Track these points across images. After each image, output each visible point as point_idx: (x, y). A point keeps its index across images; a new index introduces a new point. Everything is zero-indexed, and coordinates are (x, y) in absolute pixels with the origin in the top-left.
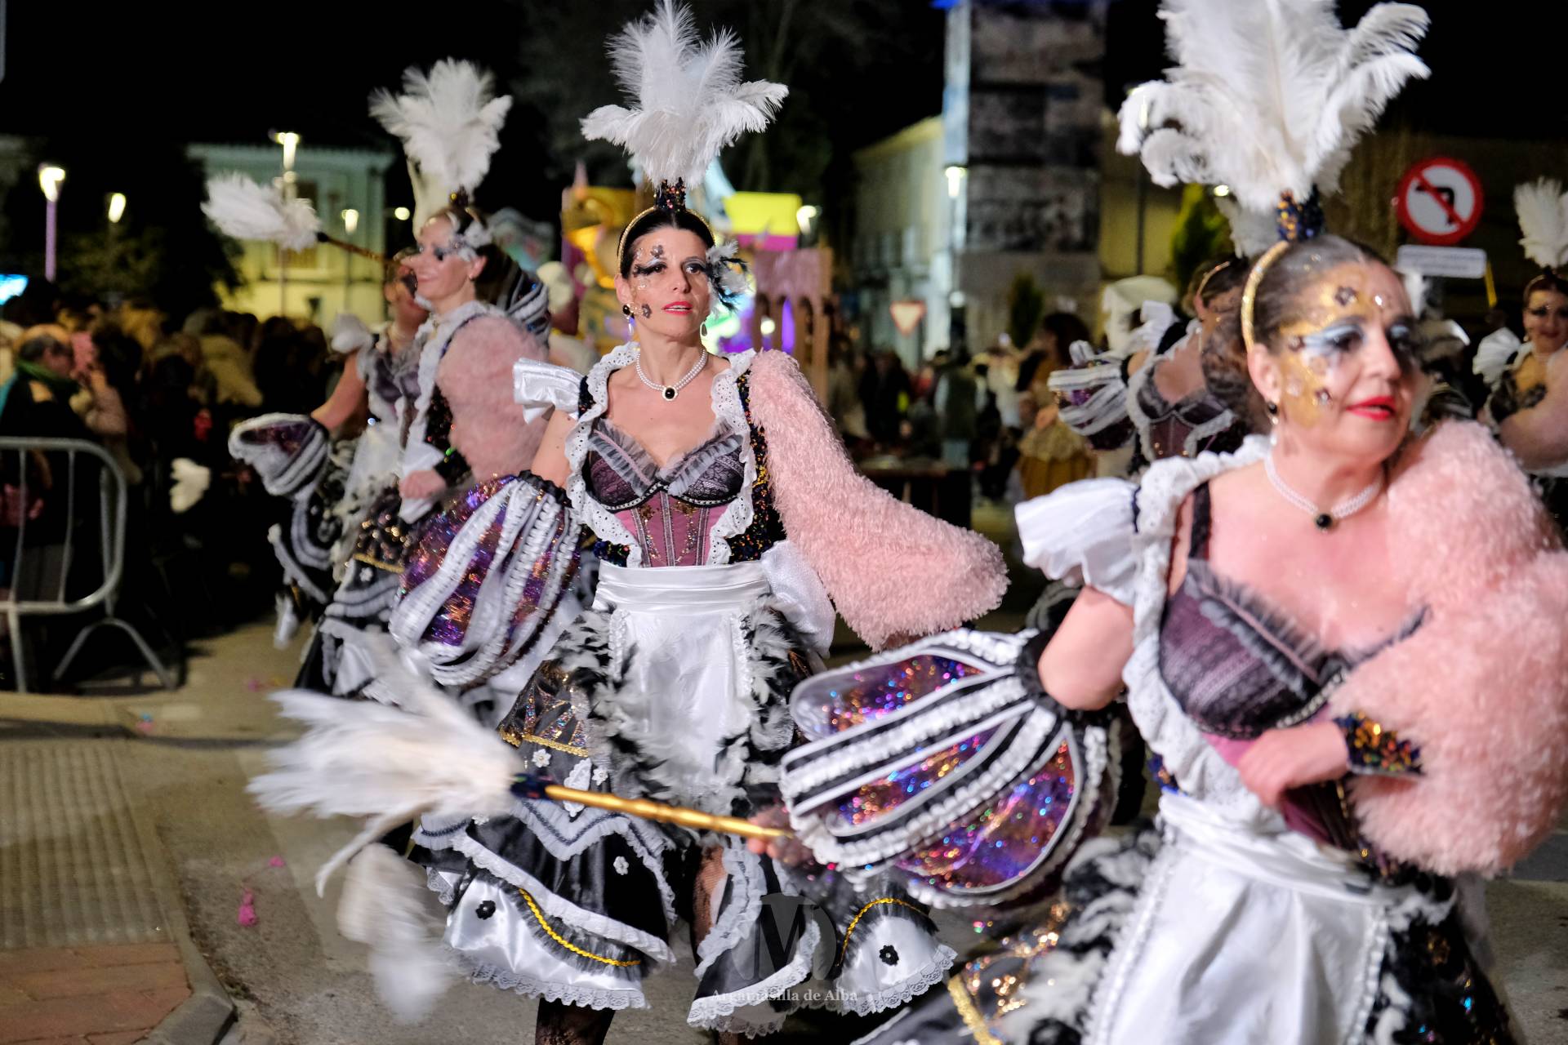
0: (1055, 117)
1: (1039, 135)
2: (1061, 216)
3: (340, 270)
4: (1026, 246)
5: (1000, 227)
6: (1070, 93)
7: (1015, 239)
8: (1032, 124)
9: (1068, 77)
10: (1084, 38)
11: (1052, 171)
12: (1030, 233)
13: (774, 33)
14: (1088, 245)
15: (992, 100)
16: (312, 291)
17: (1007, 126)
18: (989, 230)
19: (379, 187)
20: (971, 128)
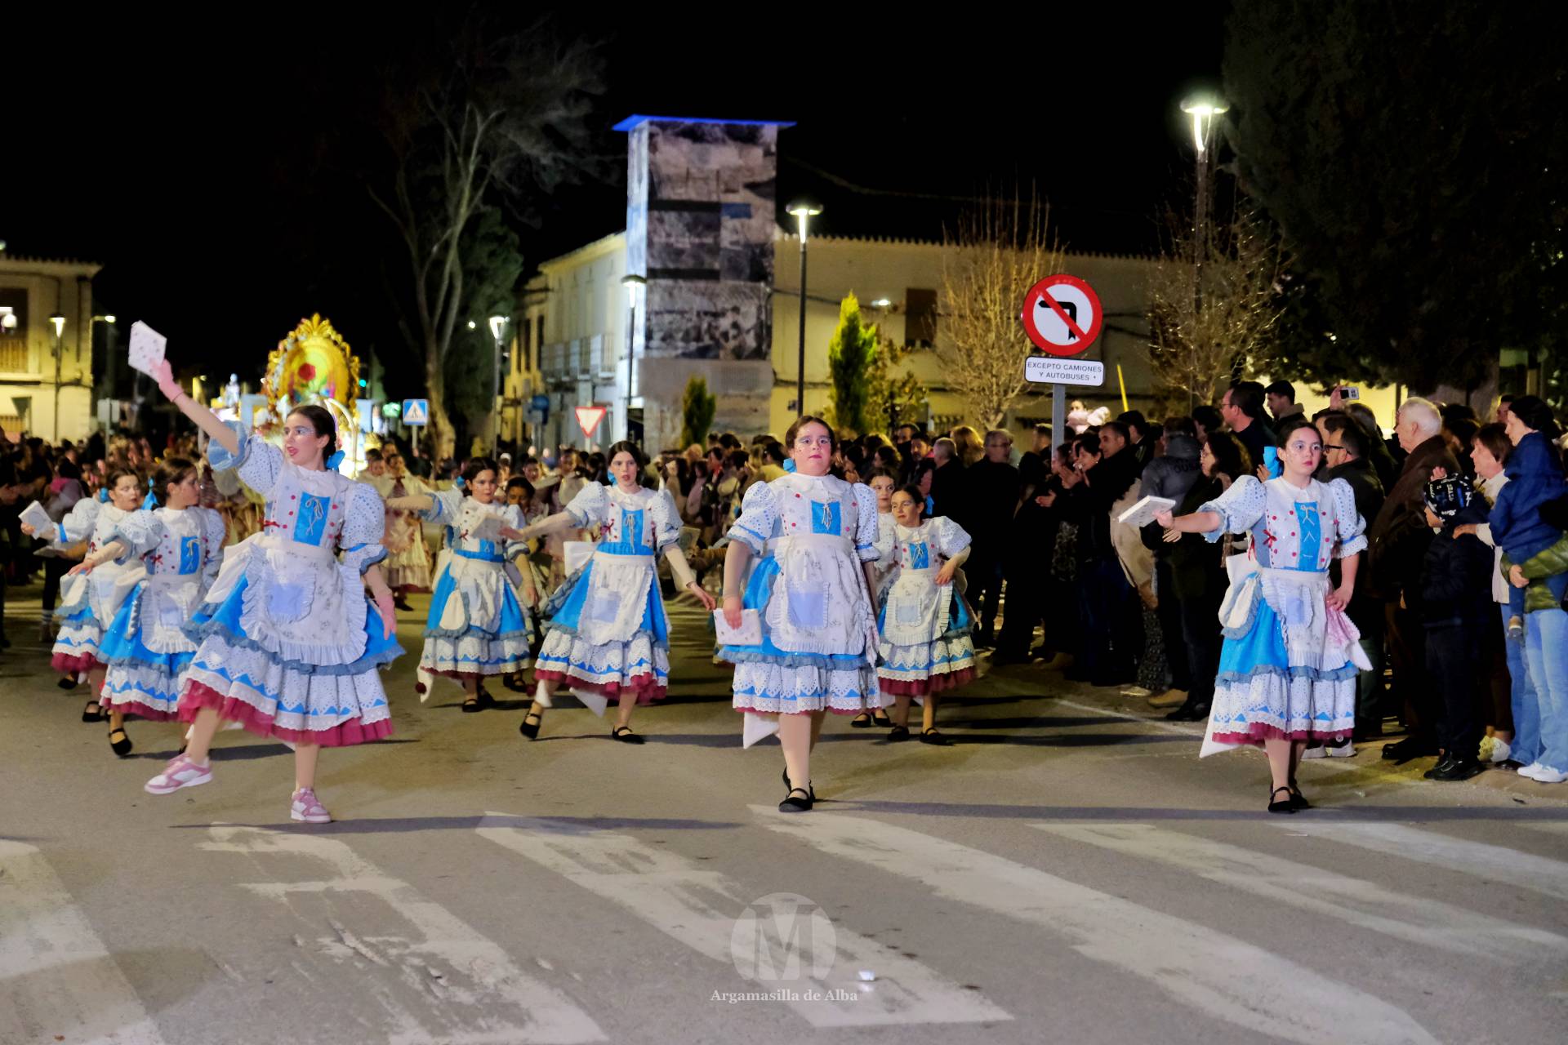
0: (730, 233)
1: (715, 250)
2: (735, 325)
3: (49, 373)
4: (702, 353)
5: (680, 335)
6: (743, 212)
7: (693, 346)
8: (709, 240)
9: (742, 196)
10: (758, 162)
11: (727, 283)
12: (707, 341)
13: (468, 153)
14: (760, 353)
15: (671, 217)
16: (20, 392)
17: (685, 242)
18: (667, 338)
19: (88, 293)
20: (650, 244)
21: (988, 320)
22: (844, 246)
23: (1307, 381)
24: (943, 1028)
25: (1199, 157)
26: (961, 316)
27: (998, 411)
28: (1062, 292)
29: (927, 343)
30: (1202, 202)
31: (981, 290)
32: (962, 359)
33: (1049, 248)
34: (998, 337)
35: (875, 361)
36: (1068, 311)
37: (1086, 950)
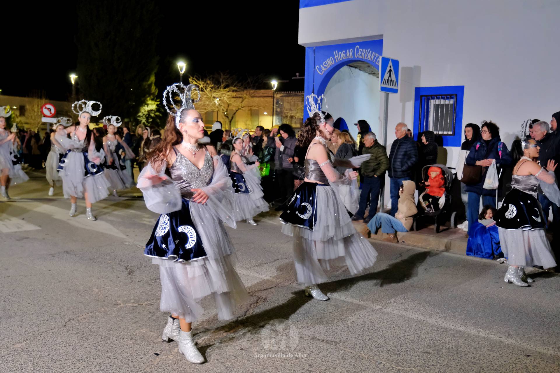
21: (35, 111)
22: (6, 97)
23: (93, 123)
24: (28, 231)
25: (73, 85)
26: (30, 111)
27: (37, 127)
28: (48, 106)
29: (24, 115)
30: (74, 92)
31: (33, 106)
32: (30, 118)
33: (46, 99)
34: (37, 114)
35: (13, 118)
36: (50, 110)
37: (54, 217)
